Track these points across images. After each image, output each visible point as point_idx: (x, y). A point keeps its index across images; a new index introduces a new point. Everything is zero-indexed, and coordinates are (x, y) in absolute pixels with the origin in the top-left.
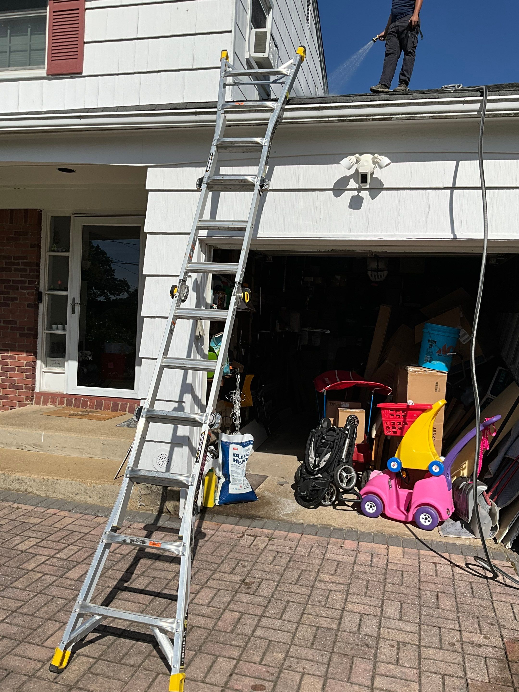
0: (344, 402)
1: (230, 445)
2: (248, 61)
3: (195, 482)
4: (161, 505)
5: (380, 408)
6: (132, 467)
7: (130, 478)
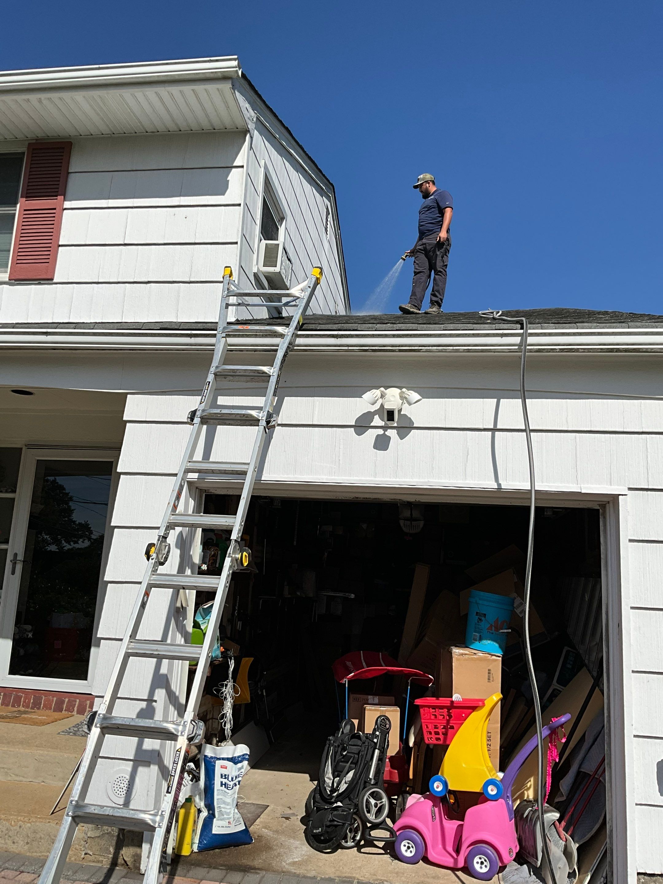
0: (372, 697)
1: (217, 762)
2: (256, 275)
3: (164, 823)
4: (115, 853)
5: (418, 705)
6: (77, 801)
7: (73, 818)
